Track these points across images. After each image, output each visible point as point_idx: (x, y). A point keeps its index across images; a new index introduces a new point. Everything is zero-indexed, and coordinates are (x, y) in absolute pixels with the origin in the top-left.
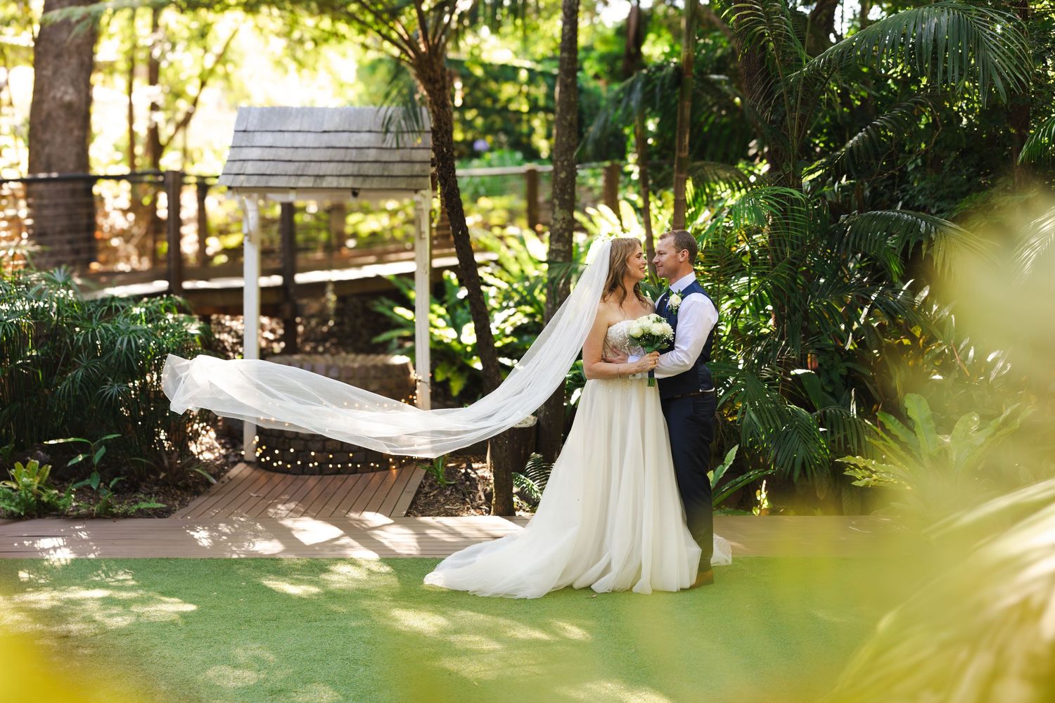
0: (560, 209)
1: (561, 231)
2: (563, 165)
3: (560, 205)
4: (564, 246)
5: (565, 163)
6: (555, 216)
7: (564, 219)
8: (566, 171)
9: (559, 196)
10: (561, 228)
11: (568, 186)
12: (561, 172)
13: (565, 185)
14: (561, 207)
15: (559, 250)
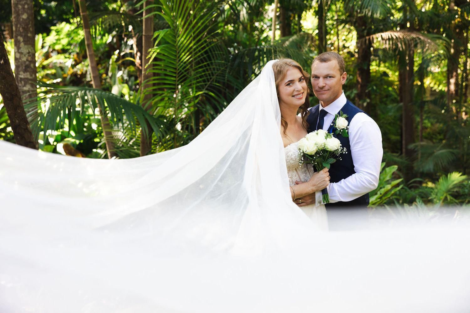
0: (25, 44)
1: (27, 63)
2: (24, 8)
3: (24, 41)
4: (31, 76)
5: (26, 6)
6: (20, 51)
7: (29, 53)
8: (27, 13)
9: (23, 34)
10: (27, 60)
11: (30, 26)
12: (23, 14)
13: (27, 25)
14: (26, 42)
15: (27, 79)
